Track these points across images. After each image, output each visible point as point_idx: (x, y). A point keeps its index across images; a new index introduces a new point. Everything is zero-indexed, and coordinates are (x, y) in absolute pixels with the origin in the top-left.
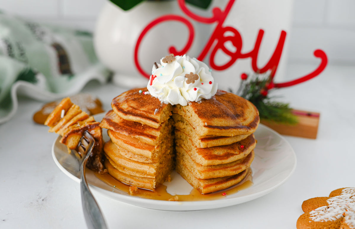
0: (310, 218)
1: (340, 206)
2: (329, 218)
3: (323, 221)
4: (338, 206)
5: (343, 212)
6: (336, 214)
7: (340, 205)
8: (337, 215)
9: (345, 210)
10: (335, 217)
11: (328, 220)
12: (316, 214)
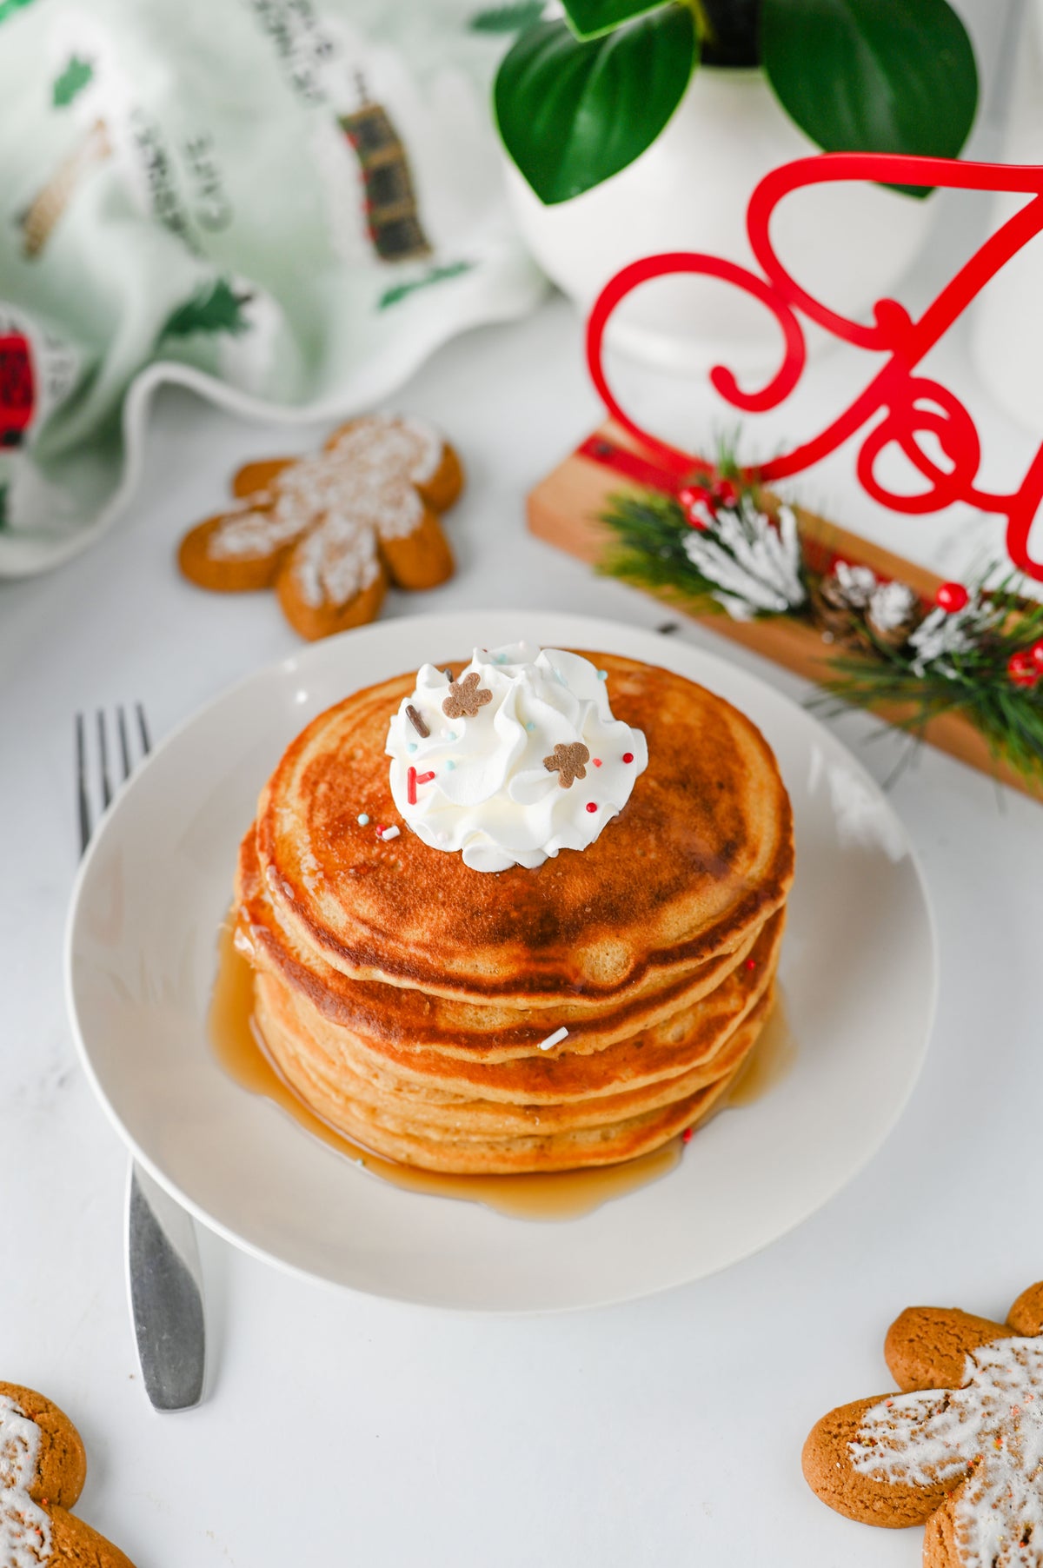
0: (848, 1444)
1: (991, 1408)
2: (909, 1472)
3: (879, 1479)
4: (983, 1410)
5: (978, 1450)
6: (946, 1454)
7: (994, 1402)
8: (942, 1465)
9: (991, 1440)
10: (932, 1475)
11: (900, 1479)
12: (877, 1434)
